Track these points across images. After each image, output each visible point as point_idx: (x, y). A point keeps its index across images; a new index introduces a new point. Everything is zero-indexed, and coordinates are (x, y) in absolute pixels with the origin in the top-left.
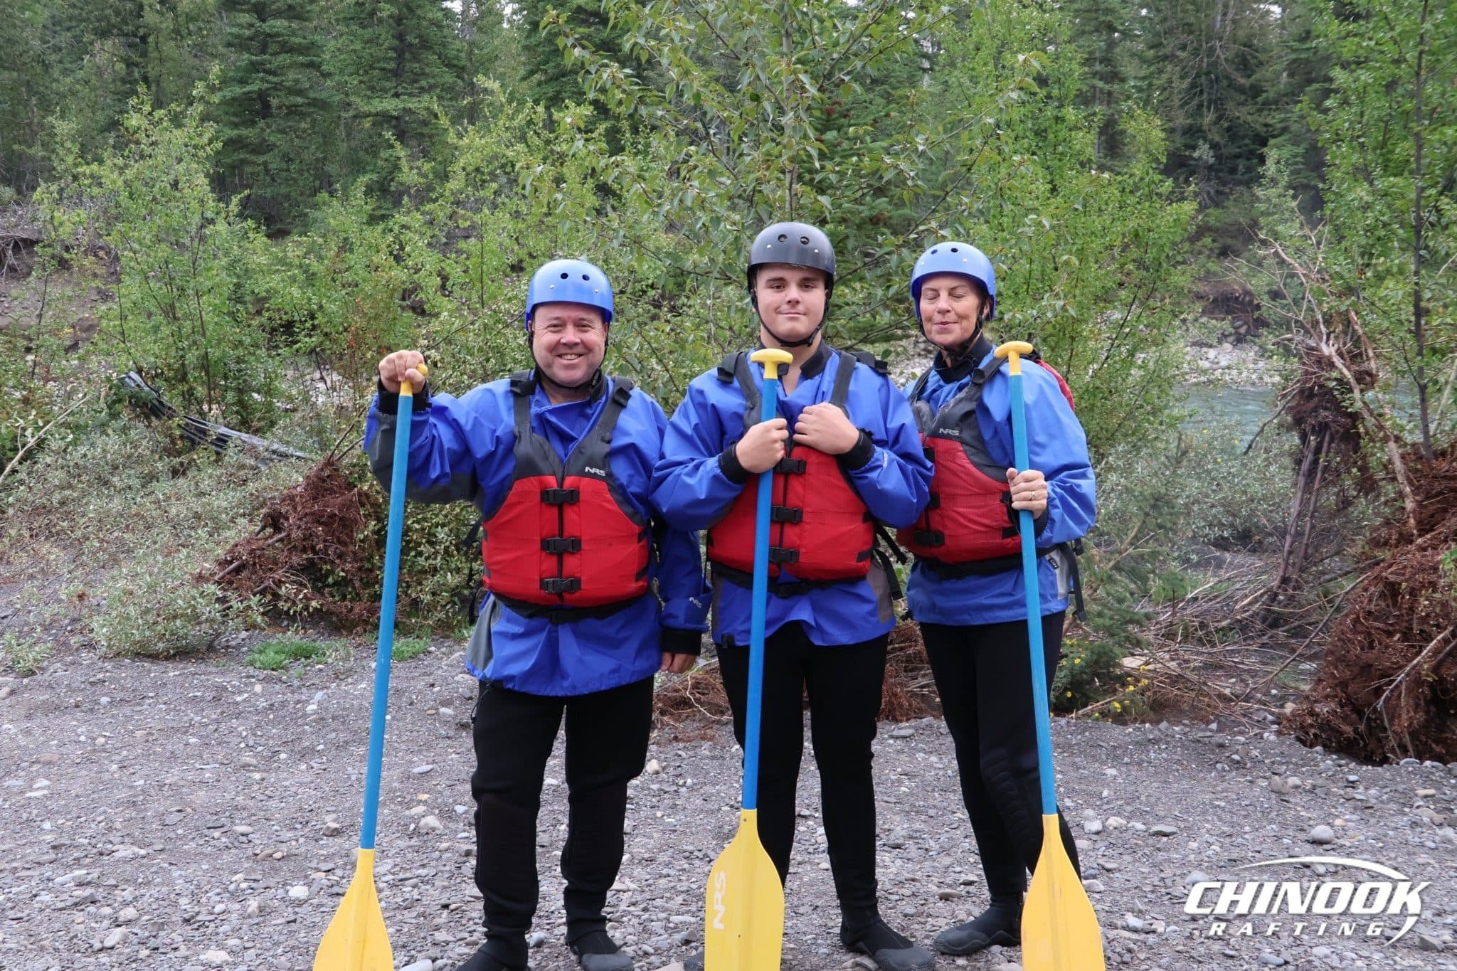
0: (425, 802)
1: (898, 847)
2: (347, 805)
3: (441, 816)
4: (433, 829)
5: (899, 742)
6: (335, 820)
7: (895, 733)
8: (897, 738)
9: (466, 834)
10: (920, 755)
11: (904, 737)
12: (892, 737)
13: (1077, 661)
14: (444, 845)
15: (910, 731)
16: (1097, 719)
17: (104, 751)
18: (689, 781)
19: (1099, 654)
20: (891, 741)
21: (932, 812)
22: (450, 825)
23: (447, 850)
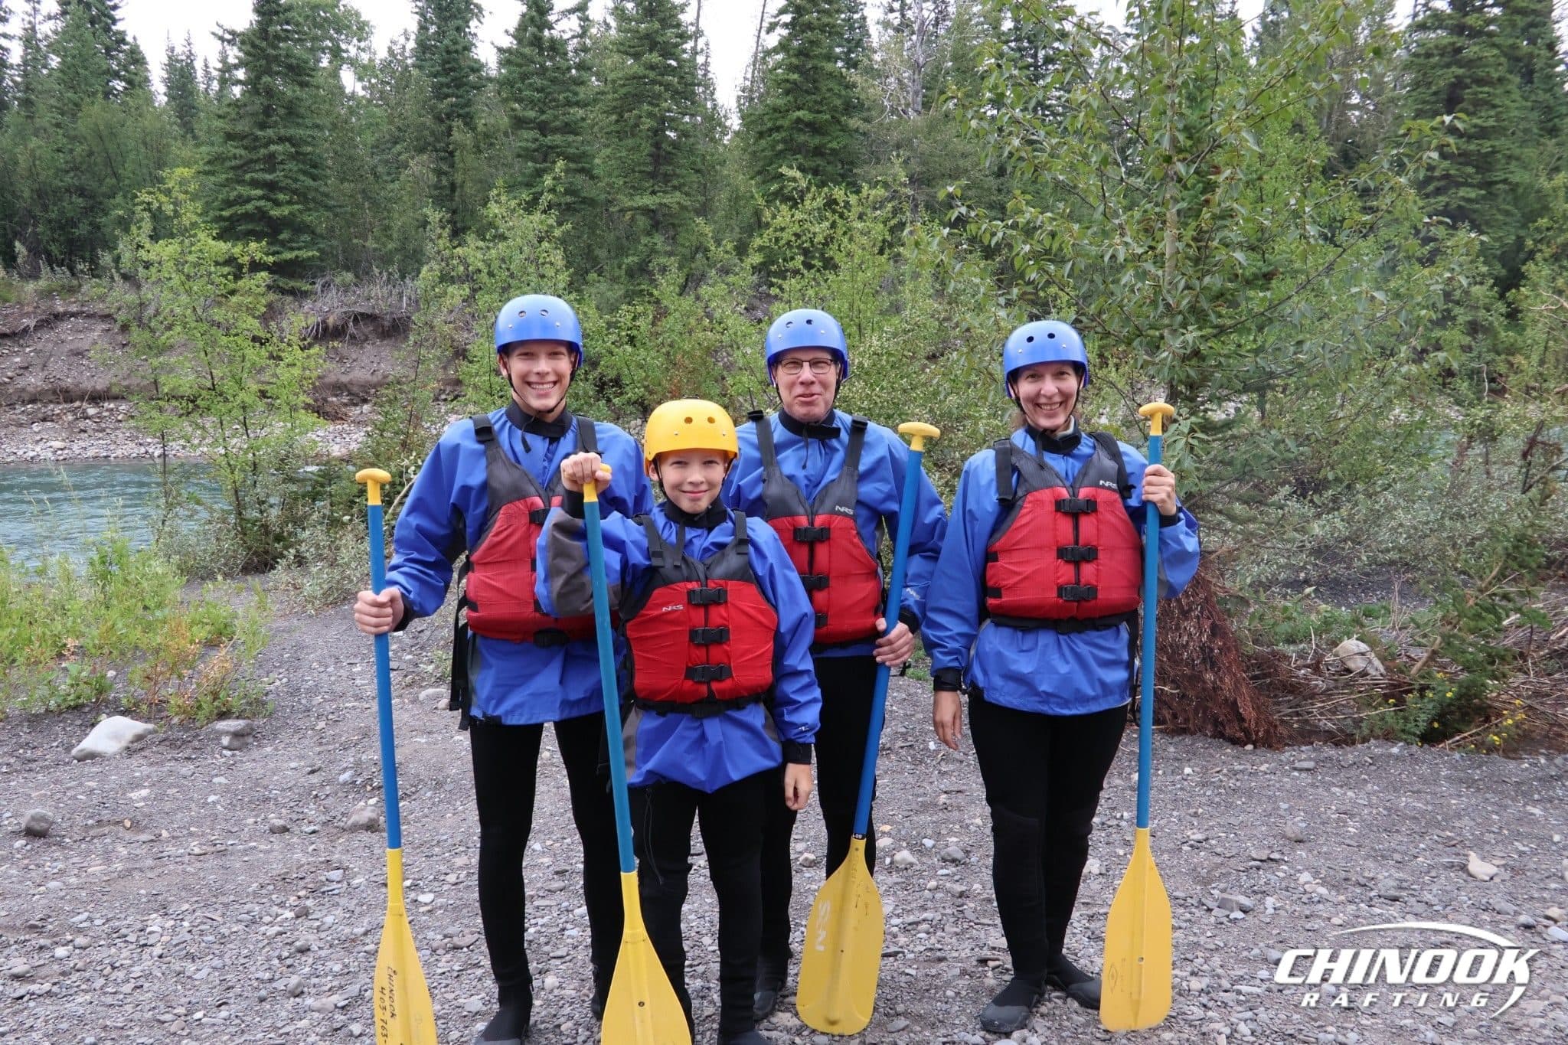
0: (889, 834)
1: (1395, 899)
2: (812, 833)
3: (912, 852)
4: (912, 865)
5: (1304, 775)
6: (807, 850)
7: (1297, 765)
8: (1301, 770)
9: (945, 871)
10: (1334, 789)
11: (1308, 770)
12: (1295, 769)
13: (1449, 695)
14: (933, 884)
15: (1311, 764)
16: (1471, 751)
17: (553, 765)
18: (1126, 814)
19: (1468, 688)
20: (1296, 774)
21: (1398, 857)
22: (924, 859)
23: (937, 888)
